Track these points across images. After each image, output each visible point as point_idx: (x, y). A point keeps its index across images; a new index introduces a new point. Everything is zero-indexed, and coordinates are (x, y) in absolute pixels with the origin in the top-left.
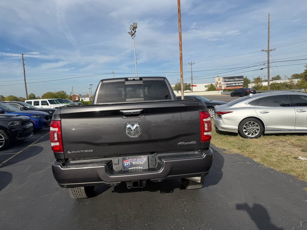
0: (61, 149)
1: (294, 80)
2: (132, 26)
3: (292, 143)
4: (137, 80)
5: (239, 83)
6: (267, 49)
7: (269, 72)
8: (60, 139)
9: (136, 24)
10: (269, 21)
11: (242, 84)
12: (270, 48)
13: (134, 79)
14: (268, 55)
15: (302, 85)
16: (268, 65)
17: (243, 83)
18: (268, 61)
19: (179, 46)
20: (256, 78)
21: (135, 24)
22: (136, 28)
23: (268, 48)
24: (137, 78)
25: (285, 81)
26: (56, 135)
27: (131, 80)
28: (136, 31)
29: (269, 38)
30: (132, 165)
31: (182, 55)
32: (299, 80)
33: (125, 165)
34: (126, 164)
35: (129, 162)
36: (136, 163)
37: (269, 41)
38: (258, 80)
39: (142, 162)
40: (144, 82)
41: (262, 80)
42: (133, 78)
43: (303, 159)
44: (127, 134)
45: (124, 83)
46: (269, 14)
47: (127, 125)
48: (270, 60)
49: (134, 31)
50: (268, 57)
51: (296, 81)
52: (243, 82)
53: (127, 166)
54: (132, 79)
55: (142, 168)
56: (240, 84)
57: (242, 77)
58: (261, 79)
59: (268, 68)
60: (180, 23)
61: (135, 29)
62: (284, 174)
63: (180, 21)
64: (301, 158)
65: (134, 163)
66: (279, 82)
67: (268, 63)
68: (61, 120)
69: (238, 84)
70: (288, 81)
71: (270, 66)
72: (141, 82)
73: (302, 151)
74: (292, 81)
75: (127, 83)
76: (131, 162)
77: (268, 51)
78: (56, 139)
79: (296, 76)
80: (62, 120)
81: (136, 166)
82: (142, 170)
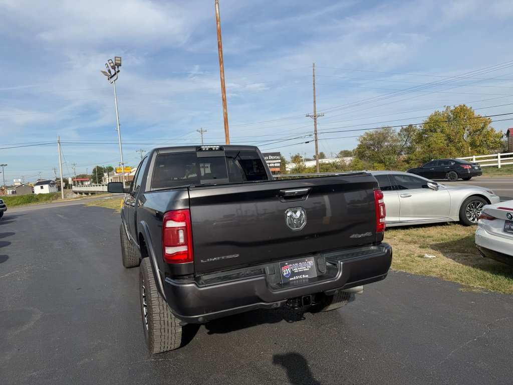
0: (190, 258)
1: (345, 158)
2: (110, 62)
3: (402, 239)
4: (215, 150)
5: (274, 163)
6: (313, 114)
7: (317, 147)
8: (189, 240)
9: (119, 59)
10: (314, 73)
11: (279, 165)
12: (317, 113)
13: (211, 148)
14: (315, 122)
15: (356, 165)
16: (316, 137)
17: (280, 163)
18: (316, 131)
19: (222, 101)
20: (294, 156)
21: (117, 59)
22: (120, 65)
23: (315, 112)
24: (215, 147)
25: (334, 160)
26: (181, 234)
27: (205, 150)
28: (118, 71)
29: (315, 99)
30: (293, 274)
31: (227, 115)
32: (351, 158)
33: (285, 274)
34: (286, 272)
35: (289, 270)
36: (298, 270)
37: (314, 102)
38: (296, 159)
39: (307, 268)
40: (227, 152)
41: (301, 159)
42: (209, 147)
43: (430, 257)
44: (288, 225)
45: (194, 154)
46: (314, 64)
47: (287, 212)
48: (317, 129)
49: (115, 70)
50: (315, 125)
51: (348, 160)
52: (280, 161)
53: (286, 275)
54: (207, 149)
55: (307, 276)
56: (276, 165)
57: (278, 154)
58: (301, 157)
59: (316, 140)
60: (222, 66)
61: (118, 67)
62: (423, 277)
63: (222, 62)
64: (428, 256)
65: (296, 270)
66: (327, 162)
67: (316, 134)
68: (190, 209)
69: (273, 165)
70: (338, 160)
71: (318, 138)
72: (222, 154)
73: (420, 247)
74: (343, 161)
75: (199, 155)
76: (292, 270)
77: (315, 117)
78: (182, 241)
79: (346, 154)
80: (192, 208)
81: (299, 274)
82: (307, 280)
